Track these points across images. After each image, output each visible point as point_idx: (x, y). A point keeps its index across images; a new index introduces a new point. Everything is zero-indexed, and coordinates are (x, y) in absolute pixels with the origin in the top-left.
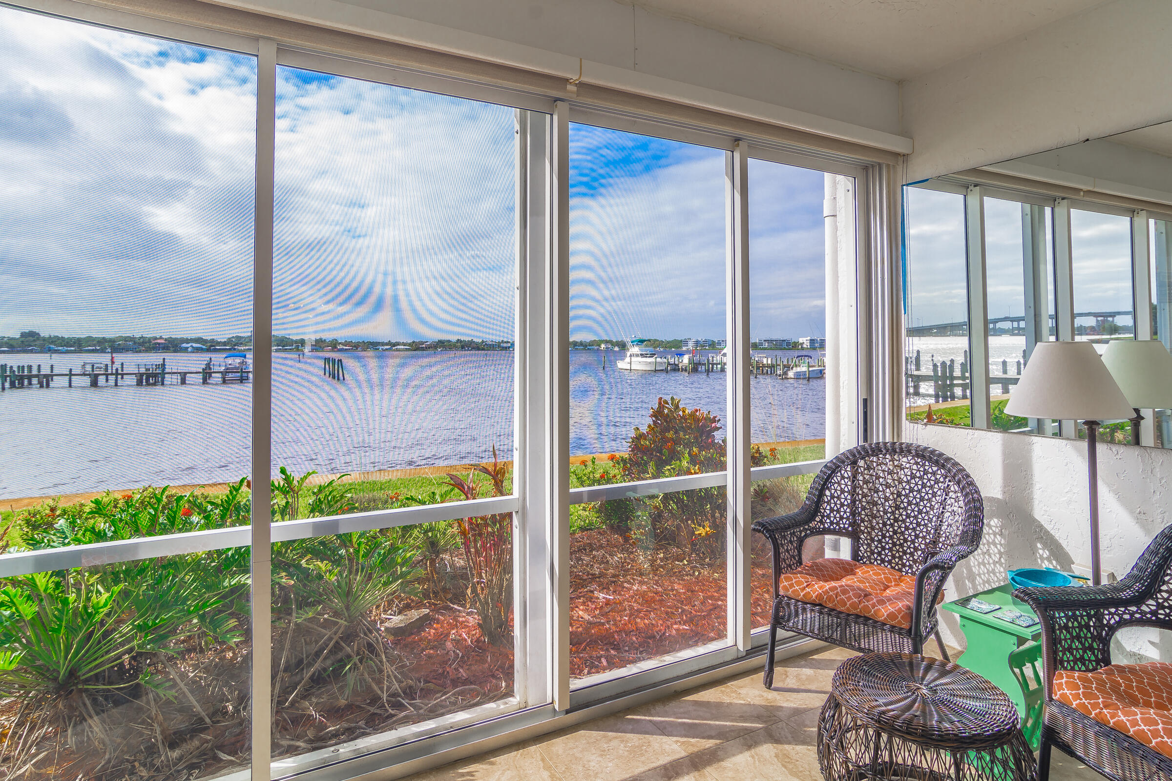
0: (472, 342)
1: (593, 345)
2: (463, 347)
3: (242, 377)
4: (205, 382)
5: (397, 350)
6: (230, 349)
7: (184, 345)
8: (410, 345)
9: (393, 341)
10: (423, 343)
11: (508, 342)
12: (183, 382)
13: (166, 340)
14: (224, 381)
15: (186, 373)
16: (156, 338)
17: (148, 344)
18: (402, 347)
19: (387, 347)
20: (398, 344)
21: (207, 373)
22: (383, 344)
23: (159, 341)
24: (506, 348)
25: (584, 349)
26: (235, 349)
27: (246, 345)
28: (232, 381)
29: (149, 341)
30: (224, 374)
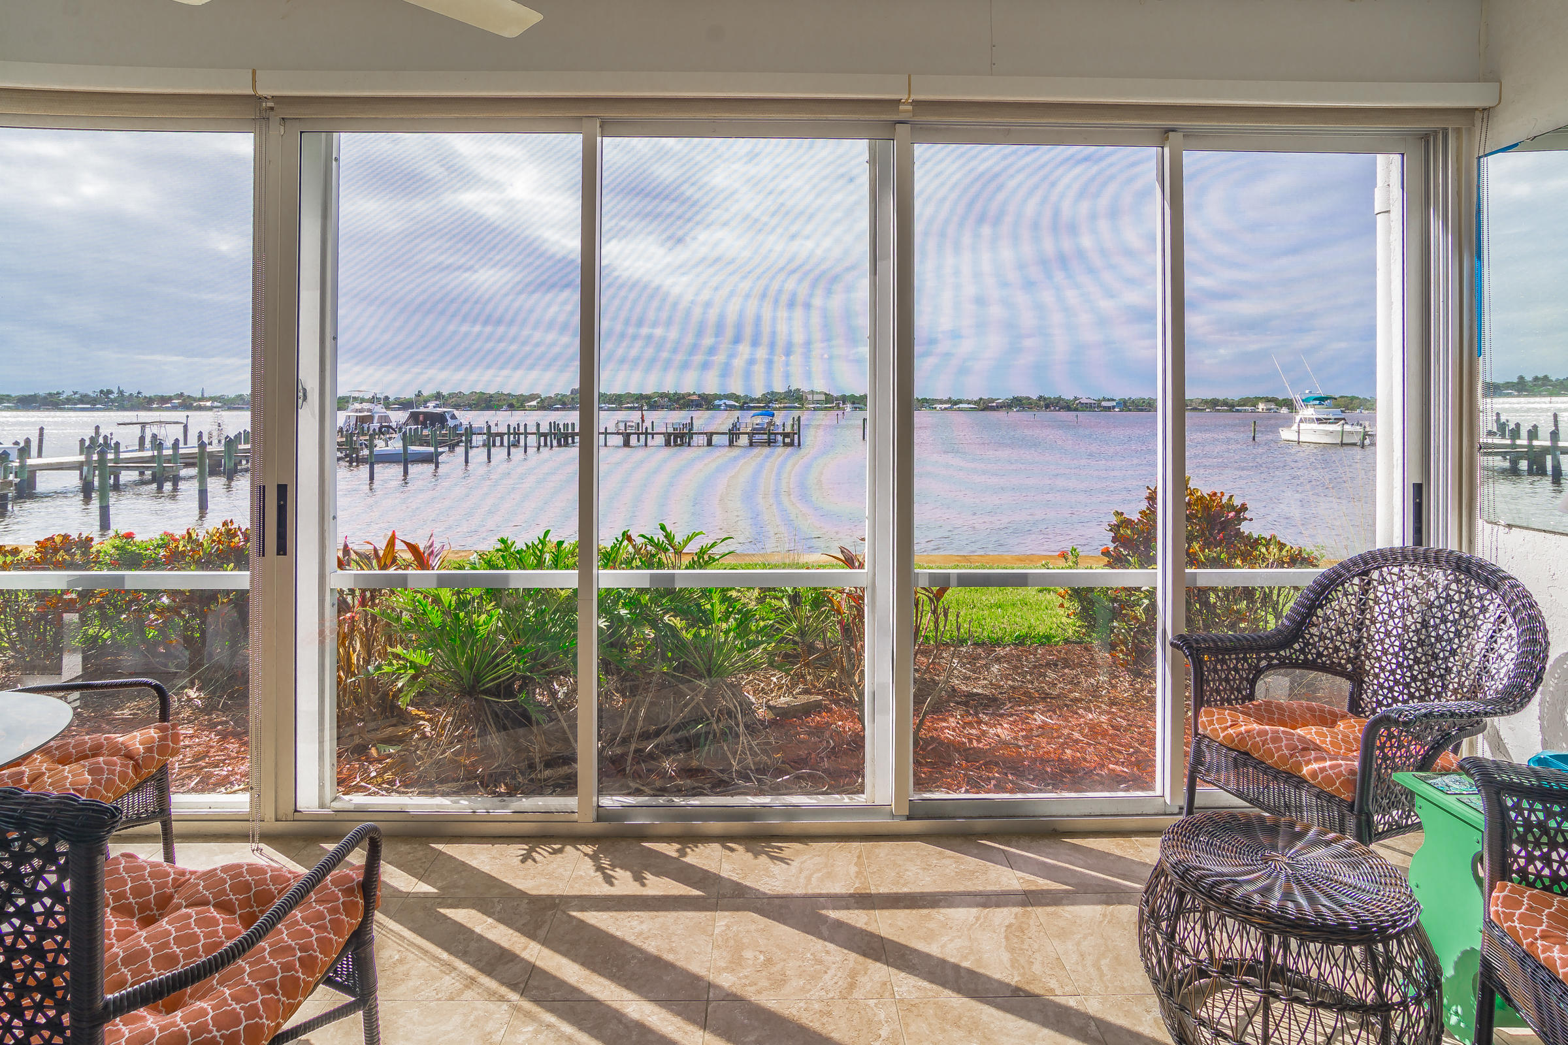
0: (1060, 399)
1: (1244, 405)
2: (1047, 406)
3: (769, 439)
4: (731, 444)
5: (960, 410)
6: (763, 407)
7: (717, 402)
8: (975, 403)
9: (954, 398)
10: (993, 401)
11: (1113, 400)
12: (710, 443)
13: (699, 396)
14: (751, 444)
15: (712, 434)
16: (690, 395)
17: (682, 402)
18: (966, 406)
19: (947, 406)
20: (960, 402)
21: (733, 434)
22: (941, 402)
23: (691, 398)
24: (1109, 408)
25: (1231, 411)
26: (769, 407)
27: (781, 403)
28: (761, 444)
29: (684, 398)
30: (751, 435)
